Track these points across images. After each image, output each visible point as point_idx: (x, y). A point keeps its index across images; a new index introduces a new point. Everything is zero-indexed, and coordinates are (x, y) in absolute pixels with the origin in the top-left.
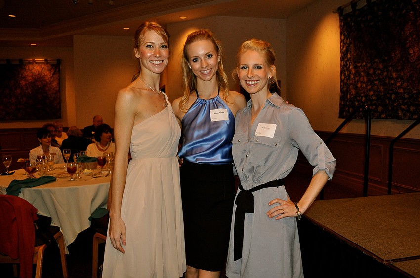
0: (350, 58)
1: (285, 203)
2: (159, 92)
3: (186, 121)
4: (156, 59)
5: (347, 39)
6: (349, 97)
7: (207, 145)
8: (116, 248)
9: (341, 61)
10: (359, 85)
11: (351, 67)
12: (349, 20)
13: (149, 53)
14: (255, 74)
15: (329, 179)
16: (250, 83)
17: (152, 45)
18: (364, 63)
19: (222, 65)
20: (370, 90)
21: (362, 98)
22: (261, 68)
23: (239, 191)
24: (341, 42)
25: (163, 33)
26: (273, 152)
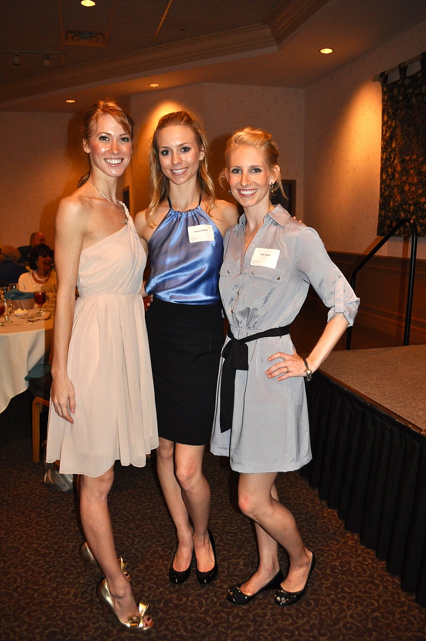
0: (395, 148)
1: (290, 358)
2: (116, 203)
3: (154, 242)
4: (113, 157)
5: (392, 120)
6: (391, 205)
7: (183, 276)
8: (63, 417)
9: (383, 152)
10: (407, 188)
11: (396, 161)
12: (396, 91)
13: (103, 148)
14: (252, 180)
15: (349, 326)
16: (245, 193)
17: (108, 136)
18: (415, 157)
19: (206, 166)
20: (421, 195)
21: (409, 207)
22: (260, 171)
23: (228, 339)
24: (383, 125)
25: (123, 119)
26: (275, 288)
